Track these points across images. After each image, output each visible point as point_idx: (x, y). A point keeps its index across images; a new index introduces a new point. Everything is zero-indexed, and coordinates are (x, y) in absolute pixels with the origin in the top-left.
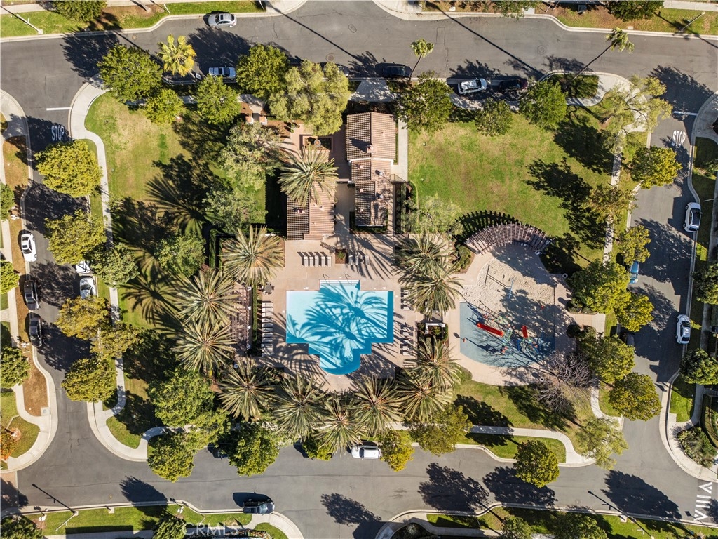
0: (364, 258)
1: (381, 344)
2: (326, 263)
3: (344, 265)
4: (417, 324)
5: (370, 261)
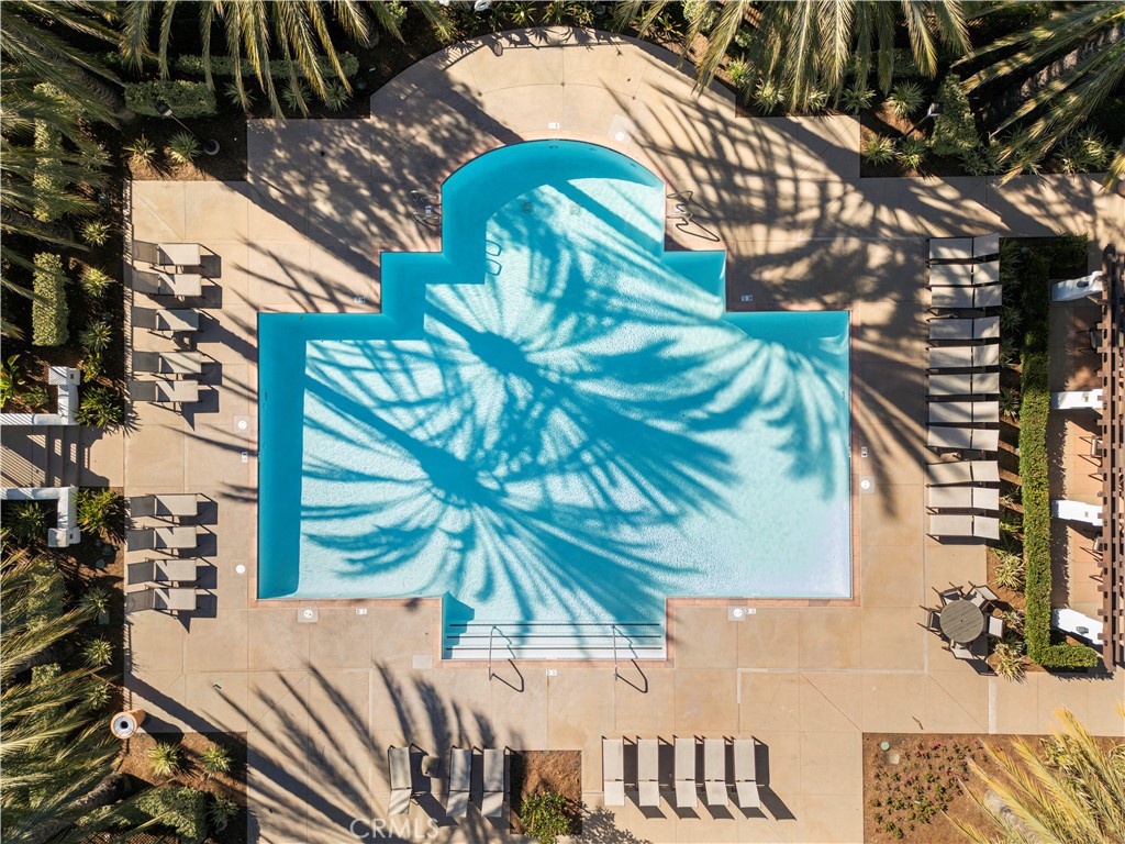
0: (419, 784)
1: (328, 309)
2: (631, 753)
3: (534, 743)
4: (123, 418)
5: (386, 770)
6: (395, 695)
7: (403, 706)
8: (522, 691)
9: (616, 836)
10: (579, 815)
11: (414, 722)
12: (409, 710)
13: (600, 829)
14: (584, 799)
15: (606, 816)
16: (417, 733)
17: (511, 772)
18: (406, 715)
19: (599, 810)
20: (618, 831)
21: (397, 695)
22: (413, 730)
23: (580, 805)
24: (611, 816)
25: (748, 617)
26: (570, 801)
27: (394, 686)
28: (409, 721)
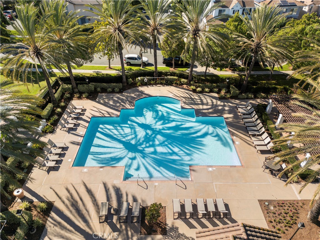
1: (108, 116)
6: (107, 190)
7: (109, 193)
8: (147, 189)
9: (180, 236)
10: (165, 228)
11: (111, 198)
12: (110, 195)
13: (173, 233)
14: (167, 222)
15: (175, 228)
16: (112, 201)
17: (142, 213)
18: (109, 196)
19: (173, 226)
20: (180, 233)
21: (108, 191)
22: (111, 200)
23: (166, 224)
24: (177, 228)
25: (213, 170)
26: (162, 223)
27: (107, 188)
28: (110, 198)
